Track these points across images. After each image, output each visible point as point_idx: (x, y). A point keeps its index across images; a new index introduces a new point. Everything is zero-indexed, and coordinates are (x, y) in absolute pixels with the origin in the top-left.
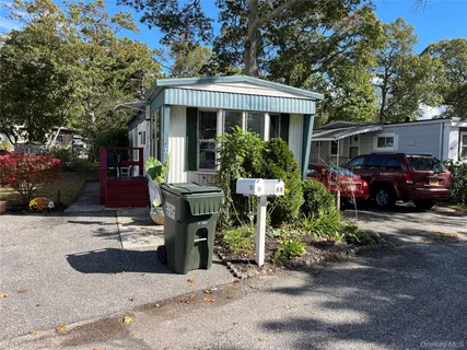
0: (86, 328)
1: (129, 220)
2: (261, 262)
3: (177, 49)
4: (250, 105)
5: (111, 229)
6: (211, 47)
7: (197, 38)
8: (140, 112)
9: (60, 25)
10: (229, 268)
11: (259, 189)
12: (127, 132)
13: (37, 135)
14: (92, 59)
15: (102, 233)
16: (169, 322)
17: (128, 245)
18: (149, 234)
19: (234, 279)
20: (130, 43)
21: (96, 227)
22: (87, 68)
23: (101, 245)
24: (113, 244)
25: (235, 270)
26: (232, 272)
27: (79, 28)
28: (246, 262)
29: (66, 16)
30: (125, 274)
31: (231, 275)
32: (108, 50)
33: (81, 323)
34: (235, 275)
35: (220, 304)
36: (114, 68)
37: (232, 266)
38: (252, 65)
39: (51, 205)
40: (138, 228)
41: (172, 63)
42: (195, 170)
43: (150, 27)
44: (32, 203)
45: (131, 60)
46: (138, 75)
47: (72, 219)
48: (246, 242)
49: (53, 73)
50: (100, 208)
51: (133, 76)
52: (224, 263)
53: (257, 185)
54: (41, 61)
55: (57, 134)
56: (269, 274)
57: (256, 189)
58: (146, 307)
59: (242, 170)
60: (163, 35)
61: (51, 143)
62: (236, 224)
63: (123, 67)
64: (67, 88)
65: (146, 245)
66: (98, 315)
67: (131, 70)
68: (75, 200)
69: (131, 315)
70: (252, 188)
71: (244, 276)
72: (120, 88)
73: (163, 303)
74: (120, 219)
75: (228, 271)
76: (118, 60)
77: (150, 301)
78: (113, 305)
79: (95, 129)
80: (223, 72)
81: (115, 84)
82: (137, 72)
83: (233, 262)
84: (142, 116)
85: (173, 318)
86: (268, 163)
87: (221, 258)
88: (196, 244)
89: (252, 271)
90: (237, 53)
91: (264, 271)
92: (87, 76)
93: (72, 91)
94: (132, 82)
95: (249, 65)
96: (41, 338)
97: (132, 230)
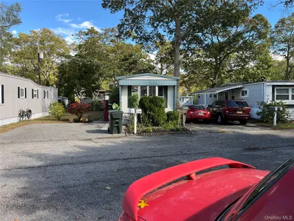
11: (133, 111)
36: (123, 60)
39: (87, 120)
44: (81, 119)
45: (131, 56)
51: (132, 63)
61: (96, 98)
63: (127, 59)
67: (131, 60)
76: (125, 56)
82: (134, 61)
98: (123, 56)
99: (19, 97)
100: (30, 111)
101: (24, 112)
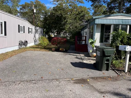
0: (78, 80)
1: (83, 55)
2: (126, 71)
3: (96, 7)
4: (123, 22)
5: (79, 57)
6: (106, 5)
7: (102, 3)
8: (86, 26)
9: (64, 5)
10: (115, 71)
11: (128, 49)
12: (80, 32)
13: (59, 33)
14: (71, 13)
15: (77, 58)
16: (99, 83)
17: (85, 62)
18: (90, 59)
19: (117, 75)
20: (82, 7)
21: (75, 56)
22: (70, 15)
23: (78, 61)
24: (81, 61)
25: (118, 73)
26: (116, 73)
27: (69, 5)
28: (121, 71)
29: (66, 2)
30: (85, 69)
31: (116, 74)
32: (76, 10)
33: (77, 79)
34: (118, 74)
35: (113, 81)
36: (77, 14)
37: (116, 71)
38: (121, 10)
39: (64, 50)
40: (86, 57)
41: (93, 11)
42: (103, 42)
43: (88, 2)
44: (60, 49)
45: (82, 12)
46: (83, 16)
47: (69, 54)
48: (120, 65)
49: (63, 17)
50: (75, 52)
51: (82, 16)
52: (113, 70)
53: (127, 48)
54: (60, 14)
55: (63, 33)
56: (129, 75)
57: (127, 49)
58: (92, 78)
59: (120, 43)
60: (92, 3)
61: (62, 35)
62: (117, 59)
63: (80, 14)
64: (66, 21)
65: (90, 62)
66: (81, 78)
67: (82, 15)
68: (69, 49)
69: (89, 79)
70: (125, 48)
71: (121, 74)
72: (79, 20)
73: (97, 78)
74: (81, 55)
75: (115, 73)
76: (78, 12)
77: (93, 76)
78: (84, 76)
79: (72, 31)
80: (111, 12)
81: (77, 19)
82: (84, 15)
83: (116, 70)
84: (86, 27)
85: (100, 82)
86: (129, 41)
87: (112, 68)
88: (106, 63)
89: (123, 74)
90: (115, 6)
91: (127, 74)
92: (70, 17)
93: (67, 21)
94: (82, 18)
95: (120, 10)
96: (69, 80)
97: (85, 58)
98: (77, 12)
99: (19, 32)
100: (27, 42)
101: (22, 42)
